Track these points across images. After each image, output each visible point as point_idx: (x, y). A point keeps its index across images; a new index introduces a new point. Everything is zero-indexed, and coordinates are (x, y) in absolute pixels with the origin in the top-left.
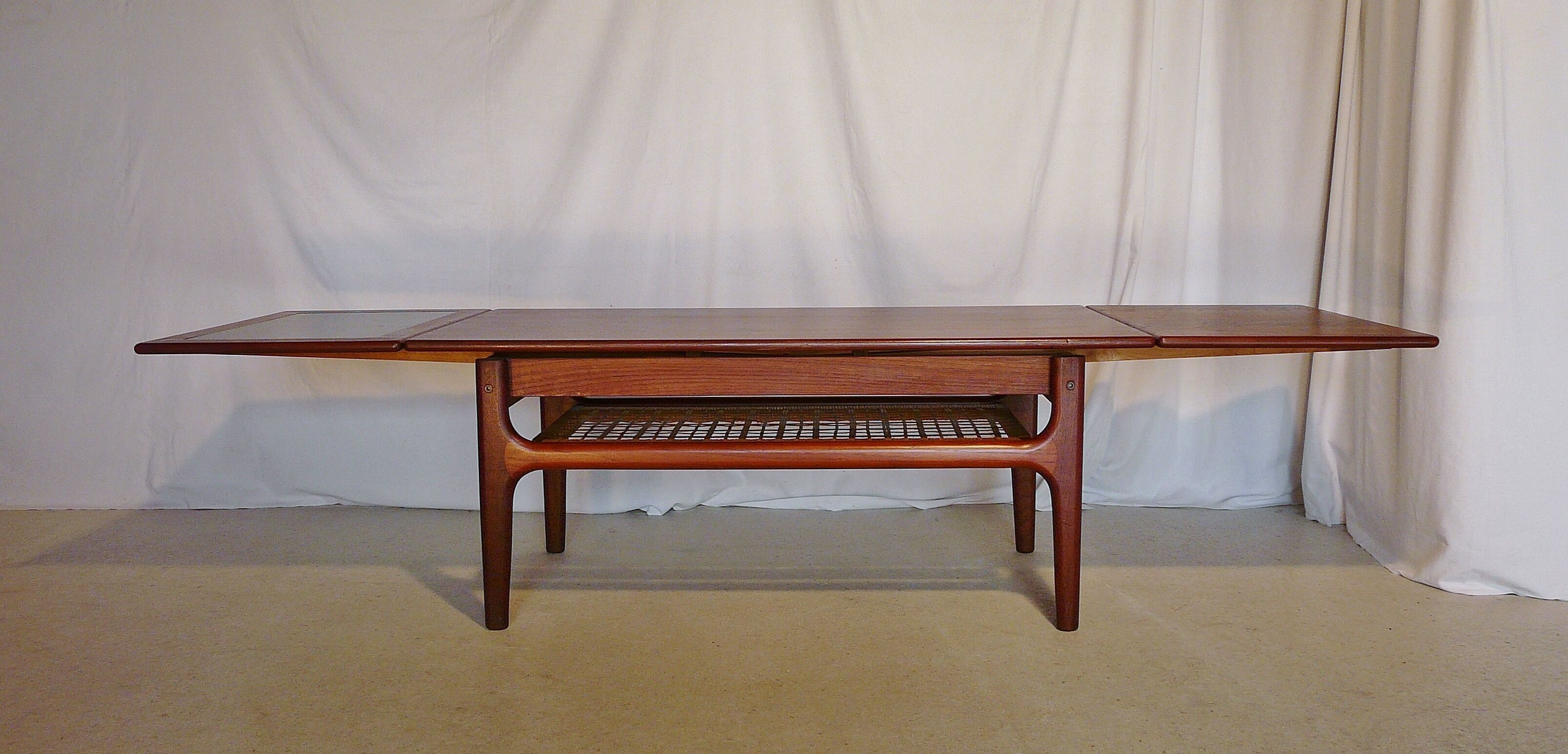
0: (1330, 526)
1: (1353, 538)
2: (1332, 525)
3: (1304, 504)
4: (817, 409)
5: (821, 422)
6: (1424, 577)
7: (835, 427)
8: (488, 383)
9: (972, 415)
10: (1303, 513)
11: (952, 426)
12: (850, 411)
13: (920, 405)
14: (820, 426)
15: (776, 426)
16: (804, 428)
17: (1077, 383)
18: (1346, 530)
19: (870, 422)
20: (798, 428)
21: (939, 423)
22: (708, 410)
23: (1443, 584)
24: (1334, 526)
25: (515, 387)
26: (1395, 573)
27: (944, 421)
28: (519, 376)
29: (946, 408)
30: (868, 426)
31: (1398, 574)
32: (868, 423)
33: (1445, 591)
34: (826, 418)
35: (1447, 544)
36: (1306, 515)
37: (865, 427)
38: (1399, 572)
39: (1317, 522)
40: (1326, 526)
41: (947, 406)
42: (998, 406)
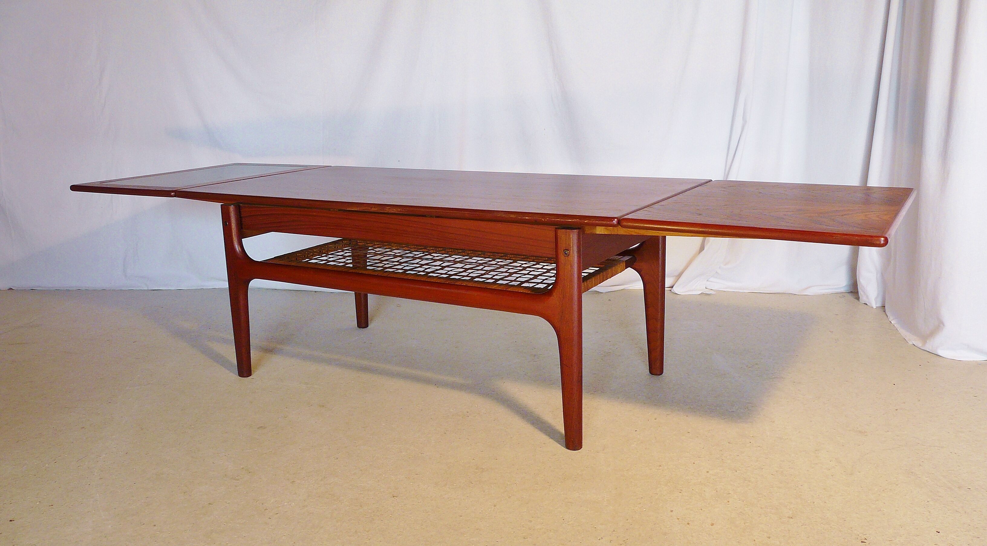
0: (875, 308)
1: (888, 317)
2: (876, 307)
3: (858, 292)
6: (928, 347)
10: (858, 298)
23: (940, 352)
26: (911, 343)
31: (912, 344)
33: (942, 357)
35: (944, 325)
36: (860, 299)
38: (913, 343)
39: (866, 304)
40: (872, 308)
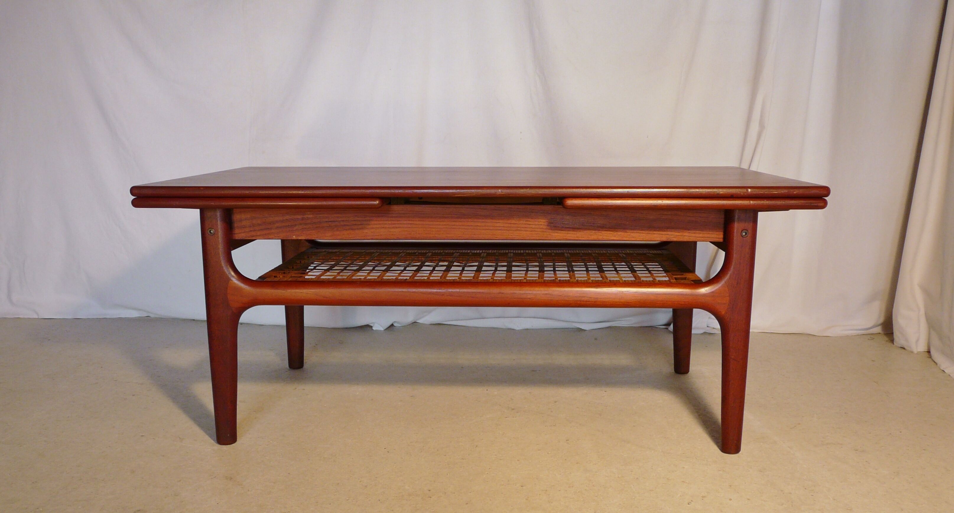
4: (511, 253)
5: (514, 264)
7: (526, 268)
8: (210, 227)
9: (644, 259)
10: (892, 341)
11: (628, 269)
12: (538, 254)
13: (597, 251)
14: (513, 268)
15: (474, 267)
16: (499, 269)
17: (750, 231)
18: (930, 357)
19: (556, 264)
20: (493, 269)
21: (617, 266)
22: (419, 253)
24: (919, 353)
25: (237, 231)
27: (619, 264)
28: (241, 221)
29: (620, 253)
30: (554, 268)
32: (554, 265)
34: (518, 260)
36: (895, 343)
37: (552, 269)
40: (912, 352)
41: (620, 252)
42: (665, 252)
